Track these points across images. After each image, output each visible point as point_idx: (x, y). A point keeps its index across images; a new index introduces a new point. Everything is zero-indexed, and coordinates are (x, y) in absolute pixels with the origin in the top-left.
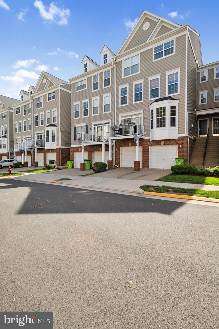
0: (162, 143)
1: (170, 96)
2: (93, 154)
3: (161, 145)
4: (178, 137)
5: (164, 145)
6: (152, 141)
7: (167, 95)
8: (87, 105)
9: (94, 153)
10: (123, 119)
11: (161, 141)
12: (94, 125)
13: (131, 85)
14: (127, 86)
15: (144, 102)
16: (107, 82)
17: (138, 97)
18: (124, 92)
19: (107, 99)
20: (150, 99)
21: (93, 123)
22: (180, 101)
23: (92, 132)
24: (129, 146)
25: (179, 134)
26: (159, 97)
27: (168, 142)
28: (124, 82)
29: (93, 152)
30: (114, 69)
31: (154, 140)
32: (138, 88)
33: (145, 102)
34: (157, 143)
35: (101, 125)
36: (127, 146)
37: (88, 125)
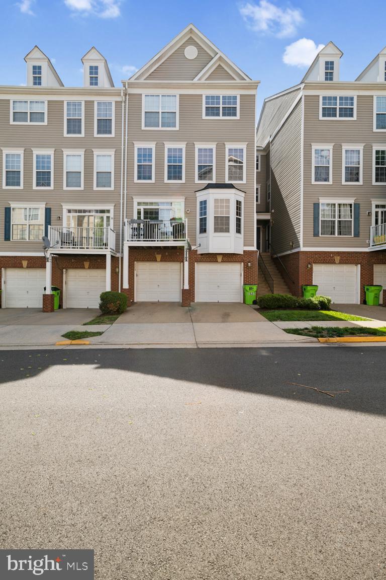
0: (220, 259)
1: (232, 184)
2: (64, 275)
3: (217, 262)
4: (244, 251)
5: (222, 262)
6: (202, 254)
7: (227, 182)
8: (49, 162)
9: (66, 272)
10: (142, 208)
11: (218, 256)
12: (69, 211)
13: (160, 148)
14: (152, 145)
15: (186, 184)
16: (104, 126)
17: (175, 172)
18: (145, 156)
19: (104, 161)
20: (197, 181)
21: (66, 207)
22: (247, 194)
23: (62, 225)
24: (155, 260)
25: (244, 245)
26: (214, 181)
27: (229, 258)
28: (146, 137)
29: (64, 270)
30: (123, 104)
31: (210, 252)
32: (174, 156)
33: (188, 184)
34: (211, 258)
35: (87, 214)
36: (150, 261)
37: (50, 209)
